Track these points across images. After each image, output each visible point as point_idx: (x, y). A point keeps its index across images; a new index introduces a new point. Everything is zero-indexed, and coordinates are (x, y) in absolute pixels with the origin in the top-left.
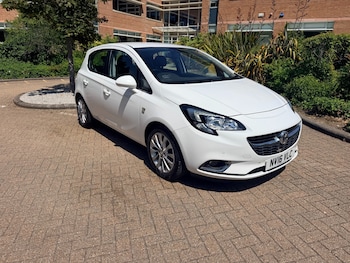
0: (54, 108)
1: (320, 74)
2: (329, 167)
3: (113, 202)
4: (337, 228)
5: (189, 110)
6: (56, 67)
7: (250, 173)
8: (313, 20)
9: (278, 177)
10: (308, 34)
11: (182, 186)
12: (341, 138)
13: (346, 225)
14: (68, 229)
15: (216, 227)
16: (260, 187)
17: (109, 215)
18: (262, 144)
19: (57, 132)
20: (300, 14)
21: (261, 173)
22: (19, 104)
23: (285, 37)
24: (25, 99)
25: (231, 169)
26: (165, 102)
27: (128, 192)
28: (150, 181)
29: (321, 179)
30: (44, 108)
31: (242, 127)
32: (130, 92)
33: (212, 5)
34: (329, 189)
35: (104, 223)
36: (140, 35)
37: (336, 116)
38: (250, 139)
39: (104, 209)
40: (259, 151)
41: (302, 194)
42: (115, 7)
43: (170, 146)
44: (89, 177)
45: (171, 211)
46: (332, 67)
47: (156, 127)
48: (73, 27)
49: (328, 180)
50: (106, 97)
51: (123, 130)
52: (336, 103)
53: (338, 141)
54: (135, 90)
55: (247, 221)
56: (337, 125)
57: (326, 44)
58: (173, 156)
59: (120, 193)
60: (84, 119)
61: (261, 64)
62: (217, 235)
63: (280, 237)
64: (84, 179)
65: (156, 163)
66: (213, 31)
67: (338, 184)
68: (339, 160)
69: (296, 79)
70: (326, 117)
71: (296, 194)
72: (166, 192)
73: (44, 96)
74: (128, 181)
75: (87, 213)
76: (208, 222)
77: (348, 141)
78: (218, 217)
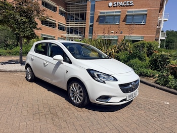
0: (11, 71)
1: (141, 59)
2: (151, 99)
3: (52, 119)
4: (161, 126)
5: (91, 72)
6: (10, 51)
8: (135, 35)
9: (131, 104)
10: (134, 41)
11: (86, 110)
12: (154, 86)
13: (164, 125)
15: (107, 129)
16: (123, 109)
17: (52, 126)
18: (125, 88)
20: (130, 32)
21: (125, 102)
23: (125, 42)
25: (112, 100)
26: (79, 68)
27: (59, 113)
28: (70, 108)
29: (149, 105)
31: (115, 80)
32: (59, 63)
33: (91, 26)
34: (154, 109)
35: (50, 130)
36: (54, 37)
37: (150, 77)
38: (120, 85)
39: (48, 122)
41: (143, 112)
43: (81, 89)
44: (37, 107)
46: (146, 55)
47: (74, 80)
48: (24, 32)
49: (153, 105)
50: (45, 65)
51: (54, 82)
52: (150, 71)
54: (63, 62)
55: (121, 125)
56: (151, 81)
58: (82, 94)
59: (55, 114)
60: (29, 77)
61: (114, 54)
64: (34, 108)
65: (73, 99)
66: (91, 38)
67: (157, 107)
68: (155, 96)
69: (131, 60)
70: (146, 77)
71: (140, 112)
72: (79, 113)
73: (4, 65)
74: (58, 108)
75: (39, 125)
76: (103, 126)
77: (157, 88)
78: (107, 124)
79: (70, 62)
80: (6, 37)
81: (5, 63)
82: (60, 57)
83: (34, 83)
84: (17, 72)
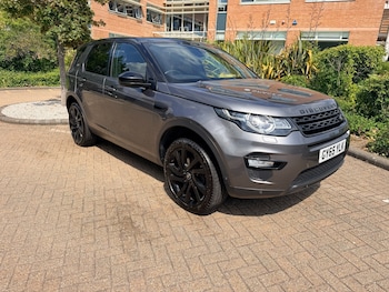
0: (43, 123)
2: (354, 192)
3: (121, 236)
4: (368, 260)
8: (327, 29)
9: (302, 204)
10: (323, 45)
12: (364, 159)
13: (376, 257)
14: (72, 269)
15: (240, 262)
17: (118, 251)
22: (0, 118)
27: (138, 224)
28: (162, 210)
29: (346, 205)
34: (355, 215)
35: (114, 261)
39: (112, 245)
41: (329, 223)
44: (91, 207)
45: (188, 245)
46: (351, 81)
49: (354, 206)
53: (360, 162)
55: (272, 254)
57: (344, 57)
59: (128, 222)
63: (310, 272)
64: (86, 210)
66: (221, 37)
67: (366, 211)
71: (322, 223)
72: (180, 223)
74: (136, 210)
75: (93, 249)
76: (230, 257)
78: (242, 250)
84: (55, 124)
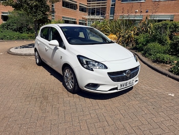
1: (161, 42)
3: (41, 103)
4: (149, 120)
5: (81, 58)
6: (31, 35)
7: (109, 90)
8: (163, 14)
9: (127, 93)
10: (159, 21)
11: (78, 96)
12: (166, 75)
15: (88, 117)
16: (116, 98)
17: (38, 109)
19: (24, 67)
21: (116, 91)
22: (9, 53)
23: (146, 23)
24: (13, 50)
25: (100, 88)
28: (63, 93)
29: (149, 95)
30: (21, 55)
32: (56, 49)
33: (112, 5)
34: (151, 100)
35: (34, 112)
37: (167, 64)
39: (36, 106)
40: (114, 80)
41: (137, 102)
42: (63, 6)
43: (72, 76)
44: (33, 90)
45: (68, 108)
46: (168, 38)
47: (66, 66)
49: (153, 96)
50: (46, 50)
52: (167, 57)
53: (164, 76)
54: (58, 47)
56: (165, 68)
57: (165, 27)
58: (73, 81)
59: (46, 98)
60: (38, 61)
61: (133, 36)
62: (87, 121)
63: (119, 123)
64: (31, 91)
65: (67, 84)
66: (112, 18)
67: (157, 98)
68: (161, 86)
69: (149, 44)
70: (162, 64)
71: (134, 102)
72: (69, 99)
74: (52, 93)
75: (27, 107)
76: (85, 114)
77: (170, 77)
78: (91, 112)
79: (65, 48)
80: (27, 21)
81: (25, 47)
82: (56, 42)
83: (41, 67)
84: (31, 55)
